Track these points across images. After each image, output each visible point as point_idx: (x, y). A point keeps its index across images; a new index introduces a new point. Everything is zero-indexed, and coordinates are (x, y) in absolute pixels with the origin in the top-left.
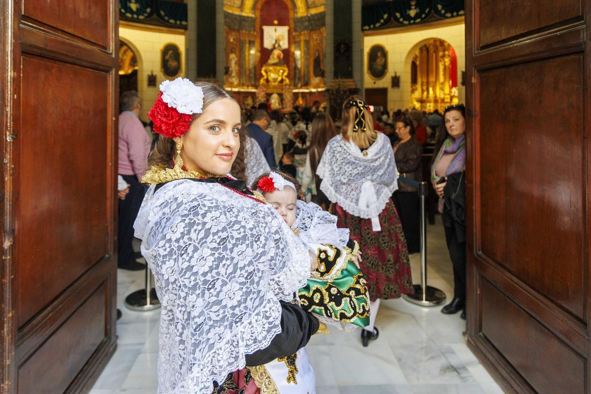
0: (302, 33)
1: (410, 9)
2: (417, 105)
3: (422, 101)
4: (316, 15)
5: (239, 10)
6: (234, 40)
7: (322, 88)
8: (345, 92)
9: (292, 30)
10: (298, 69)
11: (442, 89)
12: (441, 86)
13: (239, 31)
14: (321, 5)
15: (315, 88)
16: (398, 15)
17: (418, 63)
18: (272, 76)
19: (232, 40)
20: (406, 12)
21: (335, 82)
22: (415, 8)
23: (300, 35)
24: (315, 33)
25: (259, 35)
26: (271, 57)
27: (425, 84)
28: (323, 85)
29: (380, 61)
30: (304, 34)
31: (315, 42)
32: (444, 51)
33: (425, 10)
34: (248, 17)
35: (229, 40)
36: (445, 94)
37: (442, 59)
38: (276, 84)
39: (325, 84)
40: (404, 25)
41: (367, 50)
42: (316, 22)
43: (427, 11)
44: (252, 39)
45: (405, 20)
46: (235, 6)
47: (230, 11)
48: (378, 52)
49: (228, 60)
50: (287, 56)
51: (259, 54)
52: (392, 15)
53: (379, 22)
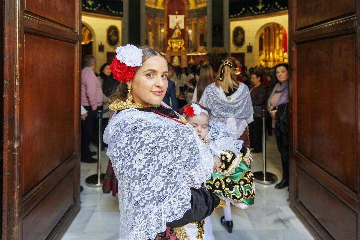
0: (193, 19)
1: (259, 5)
2: (263, 63)
3: (265, 61)
4: (201, 8)
5: (154, 5)
6: (151, 23)
7: (205, 53)
8: (219, 55)
9: (187, 18)
10: (190, 41)
11: (278, 54)
12: (278, 52)
13: (154, 18)
14: (204, 2)
15: (200, 53)
16: (251, 8)
17: (263, 38)
18: (175, 45)
19: (150, 24)
20: (256, 7)
21: (213, 49)
22: (262, 4)
23: (191, 20)
24: (201, 19)
25: (166, 21)
26: (174, 34)
27: (267, 50)
28: (205, 51)
29: (240, 37)
30: (194, 20)
31: (201, 25)
32: (279, 30)
33: (268, 6)
34: (160, 10)
35: (148, 23)
36: (280, 57)
37: (278, 35)
38: (177, 50)
39: (206, 50)
40: (254, 15)
41: (232, 29)
42: (201, 13)
43: (269, 6)
44: (162, 23)
45: (255, 11)
46: (152, 2)
47: (149, 6)
48: (239, 31)
49: (147, 36)
50: (184, 33)
51: (166, 32)
52: (247, 8)
53: (239, 12)
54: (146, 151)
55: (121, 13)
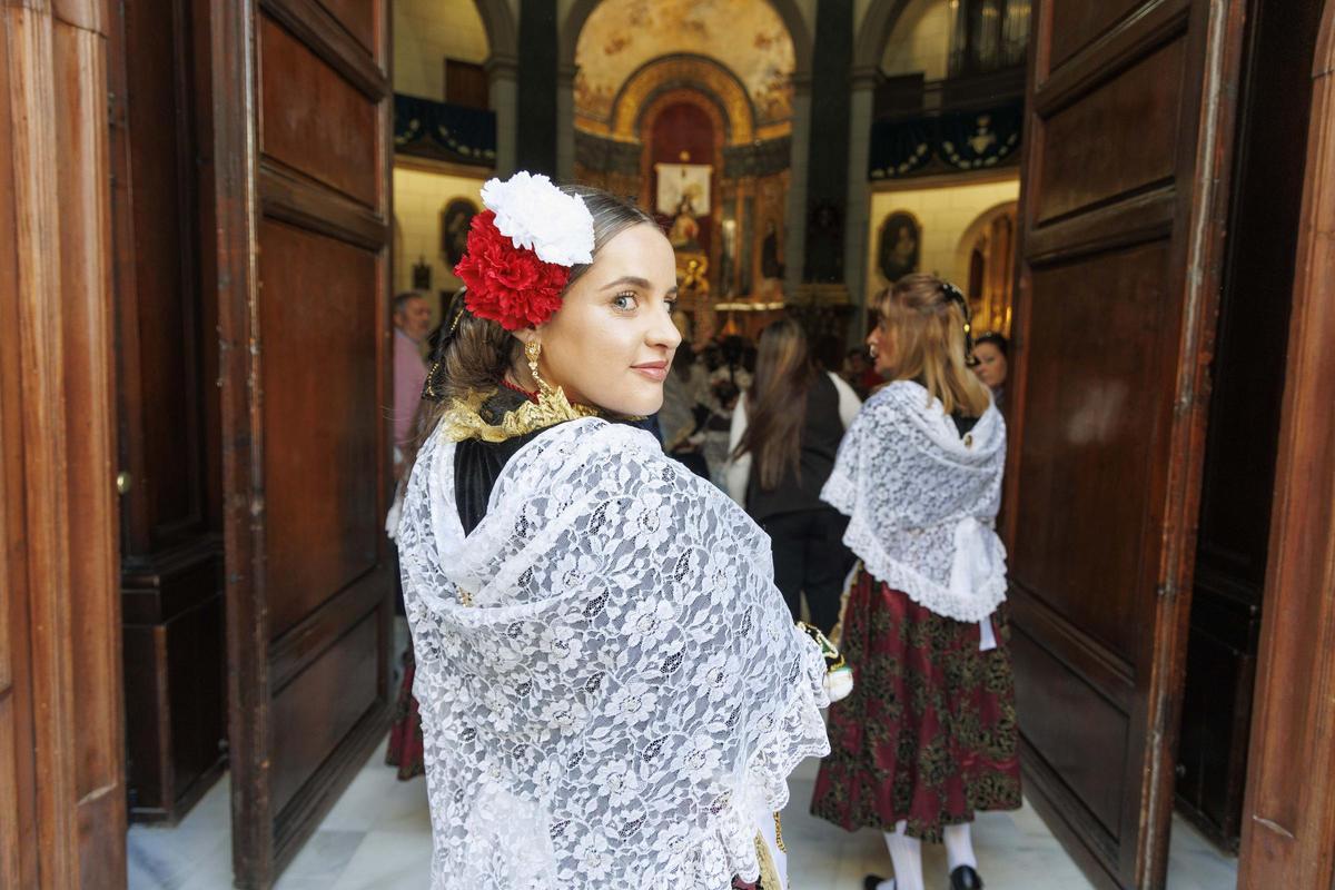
0: (742, 181)
1: (976, 135)
4: (772, 142)
5: (606, 127)
7: (777, 301)
8: (825, 311)
9: (720, 175)
10: (729, 259)
13: (605, 173)
14: (784, 121)
15: (762, 301)
16: (949, 147)
17: (987, 254)
20: (966, 141)
21: (806, 290)
22: (988, 133)
23: (736, 186)
24: (768, 183)
25: (647, 186)
26: (673, 233)
27: (998, 299)
28: (779, 296)
29: (903, 248)
30: (745, 184)
31: (768, 203)
33: (1007, 139)
34: (625, 144)
39: (784, 293)
40: (959, 170)
41: (877, 220)
42: (770, 159)
43: (1012, 139)
44: (633, 192)
45: (963, 158)
46: (599, 117)
47: (587, 130)
48: (903, 227)
52: (935, 147)
53: (906, 160)
54: (575, 615)
55: (489, 154)
